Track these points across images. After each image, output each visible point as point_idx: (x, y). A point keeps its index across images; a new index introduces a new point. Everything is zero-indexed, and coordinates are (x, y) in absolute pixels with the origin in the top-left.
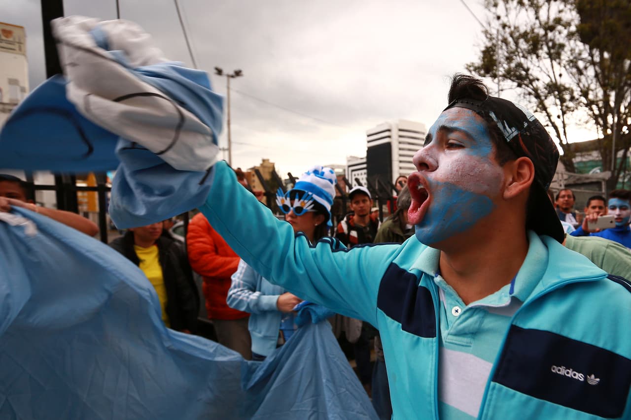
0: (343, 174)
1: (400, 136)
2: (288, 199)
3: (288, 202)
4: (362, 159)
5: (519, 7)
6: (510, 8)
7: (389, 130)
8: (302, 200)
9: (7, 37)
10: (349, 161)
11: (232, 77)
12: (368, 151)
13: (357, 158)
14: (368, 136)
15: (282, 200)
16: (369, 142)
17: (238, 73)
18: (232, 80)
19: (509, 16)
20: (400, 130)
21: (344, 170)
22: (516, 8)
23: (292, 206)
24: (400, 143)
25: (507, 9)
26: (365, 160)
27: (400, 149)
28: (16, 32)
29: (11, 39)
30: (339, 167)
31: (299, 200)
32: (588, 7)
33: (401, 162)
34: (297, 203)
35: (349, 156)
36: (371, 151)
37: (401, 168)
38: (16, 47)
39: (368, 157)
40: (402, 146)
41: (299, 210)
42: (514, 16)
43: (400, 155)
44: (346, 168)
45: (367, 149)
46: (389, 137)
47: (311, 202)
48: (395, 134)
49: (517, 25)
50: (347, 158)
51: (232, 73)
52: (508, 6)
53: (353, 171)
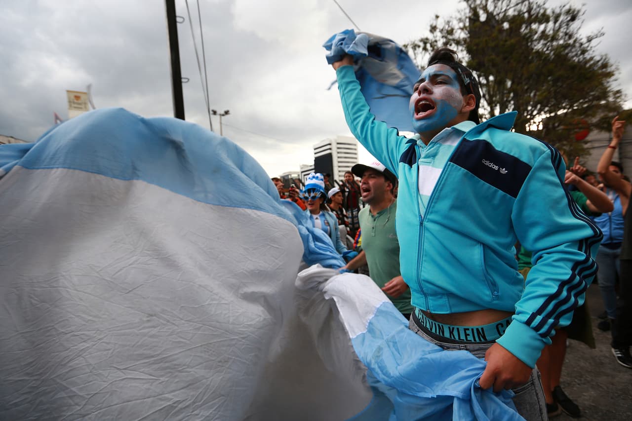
0: (298, 178)
1: (338, 148)
2: (307, 193)
3: (307, 195)
4: (311, 166)
5: (424, 52)
6: (417, 53)
7: (330, 144)
8: (315, 193)
9: (77, 100)
10: (302, 168)
11: (223, 115)
12: (315, 161)
13: (307, 166)
14: (315, 149)
15: (303, 195)
16: (315, 153)
17: (227, 113)
18: (223, 117)
19: (417, 59)
20: (338, 144)
21: (299, 175)
22: (421, 53)
23: (310, 196)
24: (338, 153)
25: (415, 54)
26: (313, 167)
27: (339, 157)
28: (83, 97)
29: (80, 101)
30: (295, 173)
31: (313, 192)
32: (475, 48)
33: (339, 167)
34: (312, 194)
35: (301, 164)
36: (317, 160)
37: (339, 171)
38: (83, 106)
39: (315, 165)
40: (340, 155)
41: (314, 197)
42: (421, 58)
43: (339, 162)
44: (300, 174)
45: (314, 159)
46: (330, 149)
47: (319, 193)
48: (334, 146)
49: (423, 65)
50: (301, 166)
51: (223, 112)
52: (416, 52)
53: (305, 175)
